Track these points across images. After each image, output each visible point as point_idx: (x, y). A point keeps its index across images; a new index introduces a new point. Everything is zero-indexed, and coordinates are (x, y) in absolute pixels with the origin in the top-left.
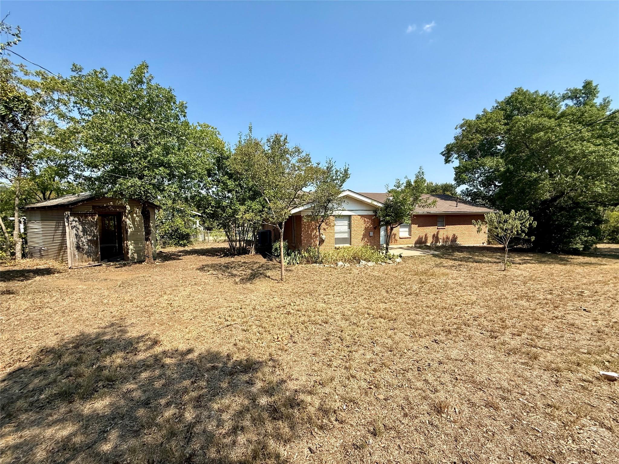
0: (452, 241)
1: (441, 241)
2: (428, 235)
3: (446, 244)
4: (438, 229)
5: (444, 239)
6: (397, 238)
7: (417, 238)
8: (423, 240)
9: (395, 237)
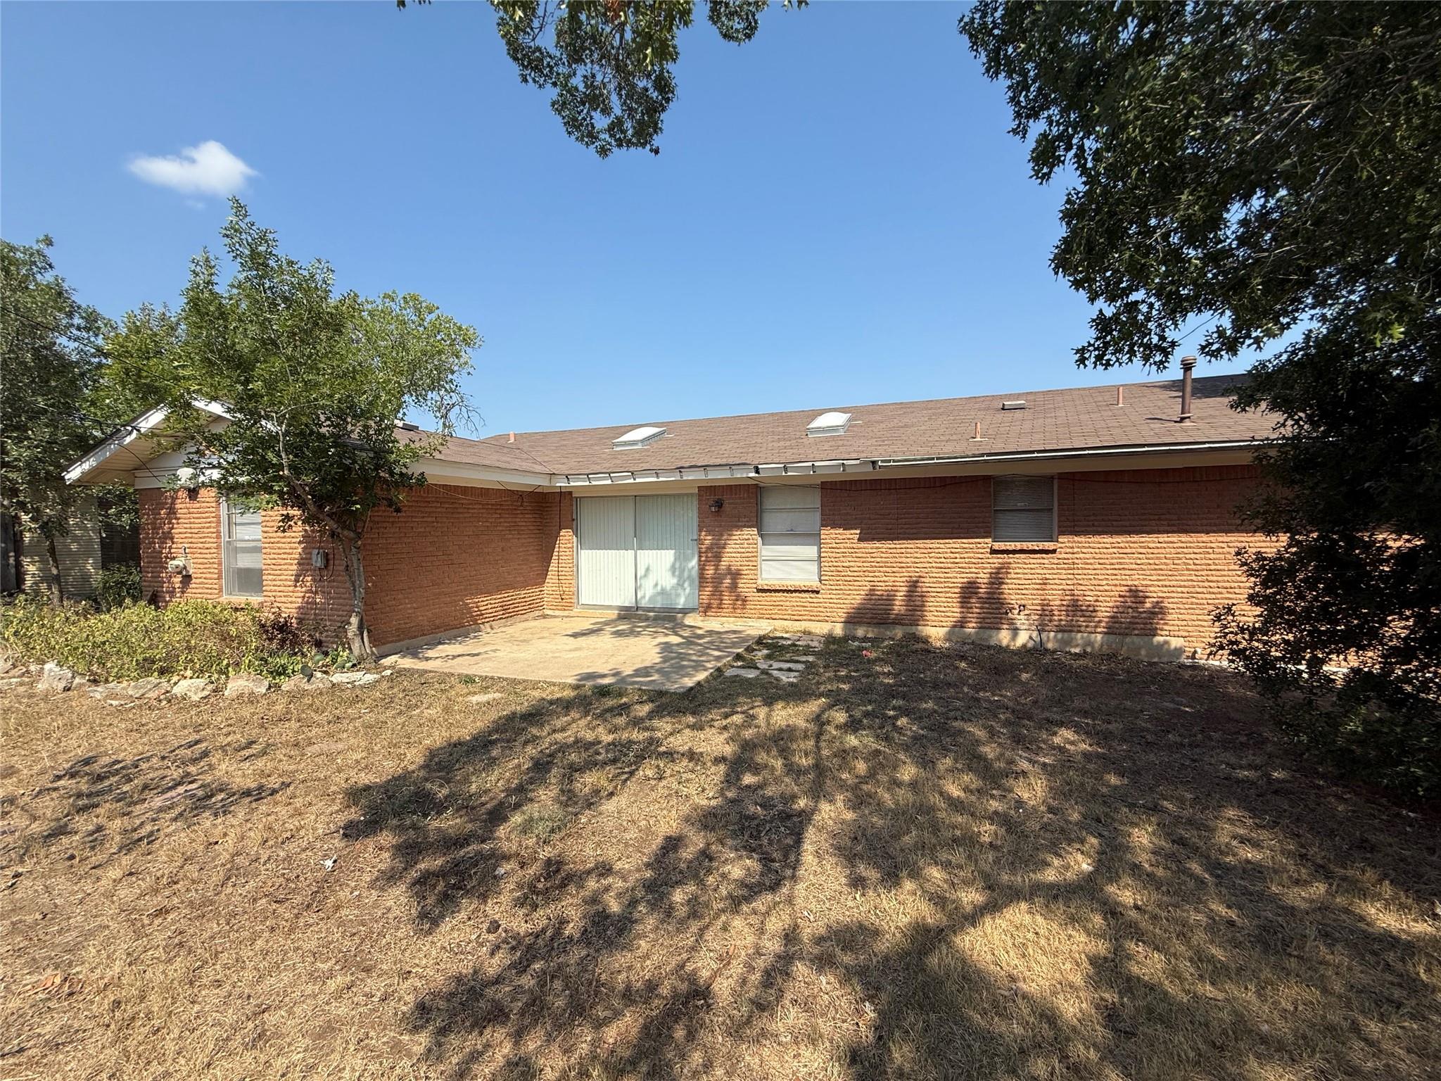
0: (1115, 628)
1: (1021, 620)
2: (927, 584)
3: (1069, 642)
4: (993, 552)
5: (1045, 613)
6: (745, 587)
7: (855, 598)
8: (899, 606)
9: (734, 586)
